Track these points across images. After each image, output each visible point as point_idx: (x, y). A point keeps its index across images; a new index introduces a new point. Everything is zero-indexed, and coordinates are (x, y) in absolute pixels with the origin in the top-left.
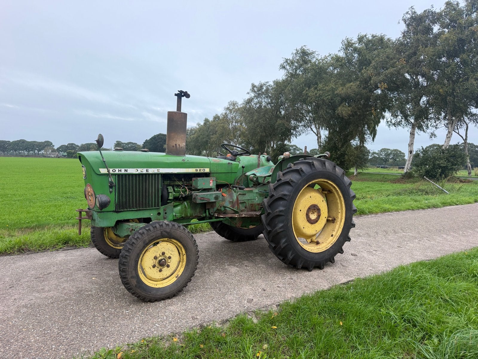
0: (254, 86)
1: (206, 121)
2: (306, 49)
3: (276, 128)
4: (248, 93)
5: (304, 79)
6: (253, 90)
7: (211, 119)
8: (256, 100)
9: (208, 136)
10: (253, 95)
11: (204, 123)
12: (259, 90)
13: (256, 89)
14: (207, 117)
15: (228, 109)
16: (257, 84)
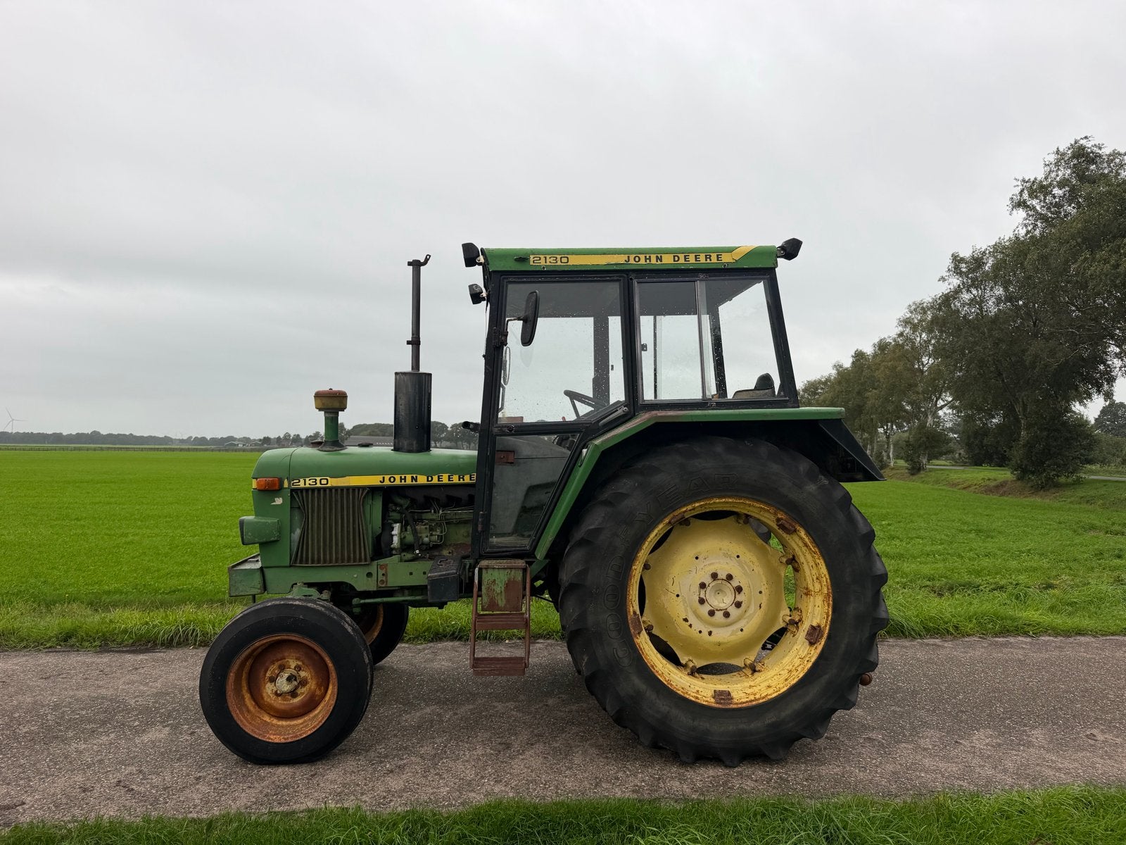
0: (957, 260)
1: (859, 356)
2: (1089, 144)
3: (1027, 363)
4: (943, 279)
5: (1079, 225)
6: (957, 270)
7: (869, 350)
8: (966, 296)
9: (859, 393)
10: (955, 281)
11: (853, 363)
12: (973, 271)
13: (964, 267)
14: (860, 348)
15: (907, 322)
16: (966, 253)
